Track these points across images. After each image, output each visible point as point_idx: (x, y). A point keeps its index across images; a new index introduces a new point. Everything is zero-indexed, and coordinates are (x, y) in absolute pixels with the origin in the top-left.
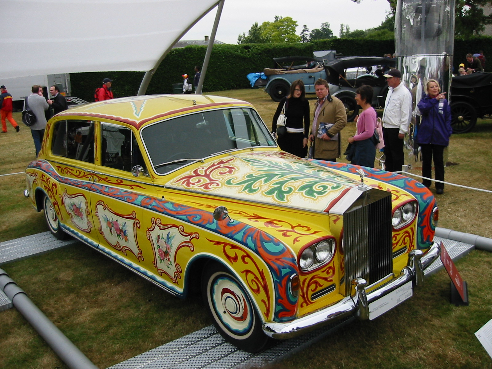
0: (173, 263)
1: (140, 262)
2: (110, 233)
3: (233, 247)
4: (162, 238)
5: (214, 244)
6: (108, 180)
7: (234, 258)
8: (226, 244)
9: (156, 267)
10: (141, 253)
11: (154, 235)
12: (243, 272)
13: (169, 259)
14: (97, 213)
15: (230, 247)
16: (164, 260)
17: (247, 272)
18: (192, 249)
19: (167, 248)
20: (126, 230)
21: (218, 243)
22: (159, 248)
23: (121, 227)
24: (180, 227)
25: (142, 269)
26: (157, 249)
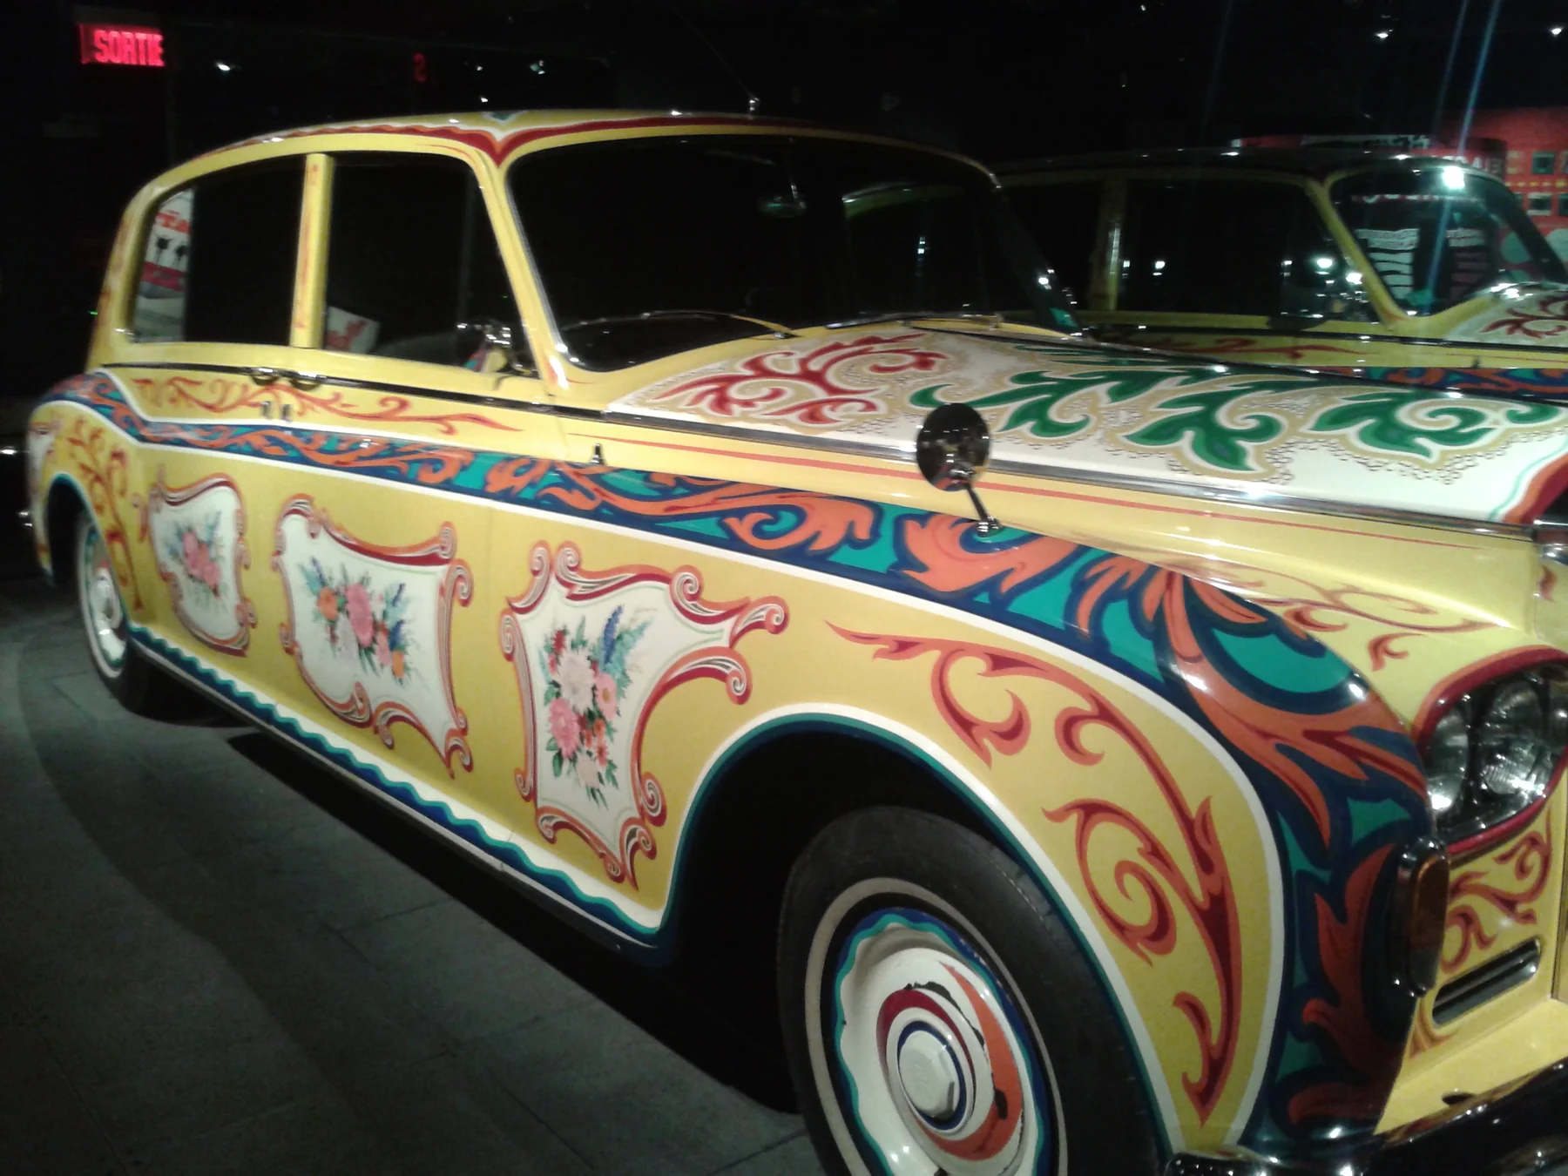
0: (623, 773)
1: (452, 776)
2: (328, 644)
3: (1001, 662)
4: (579, 643)
5: (879, 654)
6: (344, 405)
7: (1004, 729)
8: (953, 651)
9: (532, 796)
10: (464, 731)
11: (535, 630)
12: (1057, 816)
13: (601, 751)
14: (278, 553)
15: (981, 664)
16: (573, 760)
17: (1091, 811)
18: (741, 688)
19: (599, 693)
20: (400, 623)
21: (904, 647)
22: (558, 695)
23: (377, 608)
24: (677, 580)
25: (461, 811)
26: (547, 700)
